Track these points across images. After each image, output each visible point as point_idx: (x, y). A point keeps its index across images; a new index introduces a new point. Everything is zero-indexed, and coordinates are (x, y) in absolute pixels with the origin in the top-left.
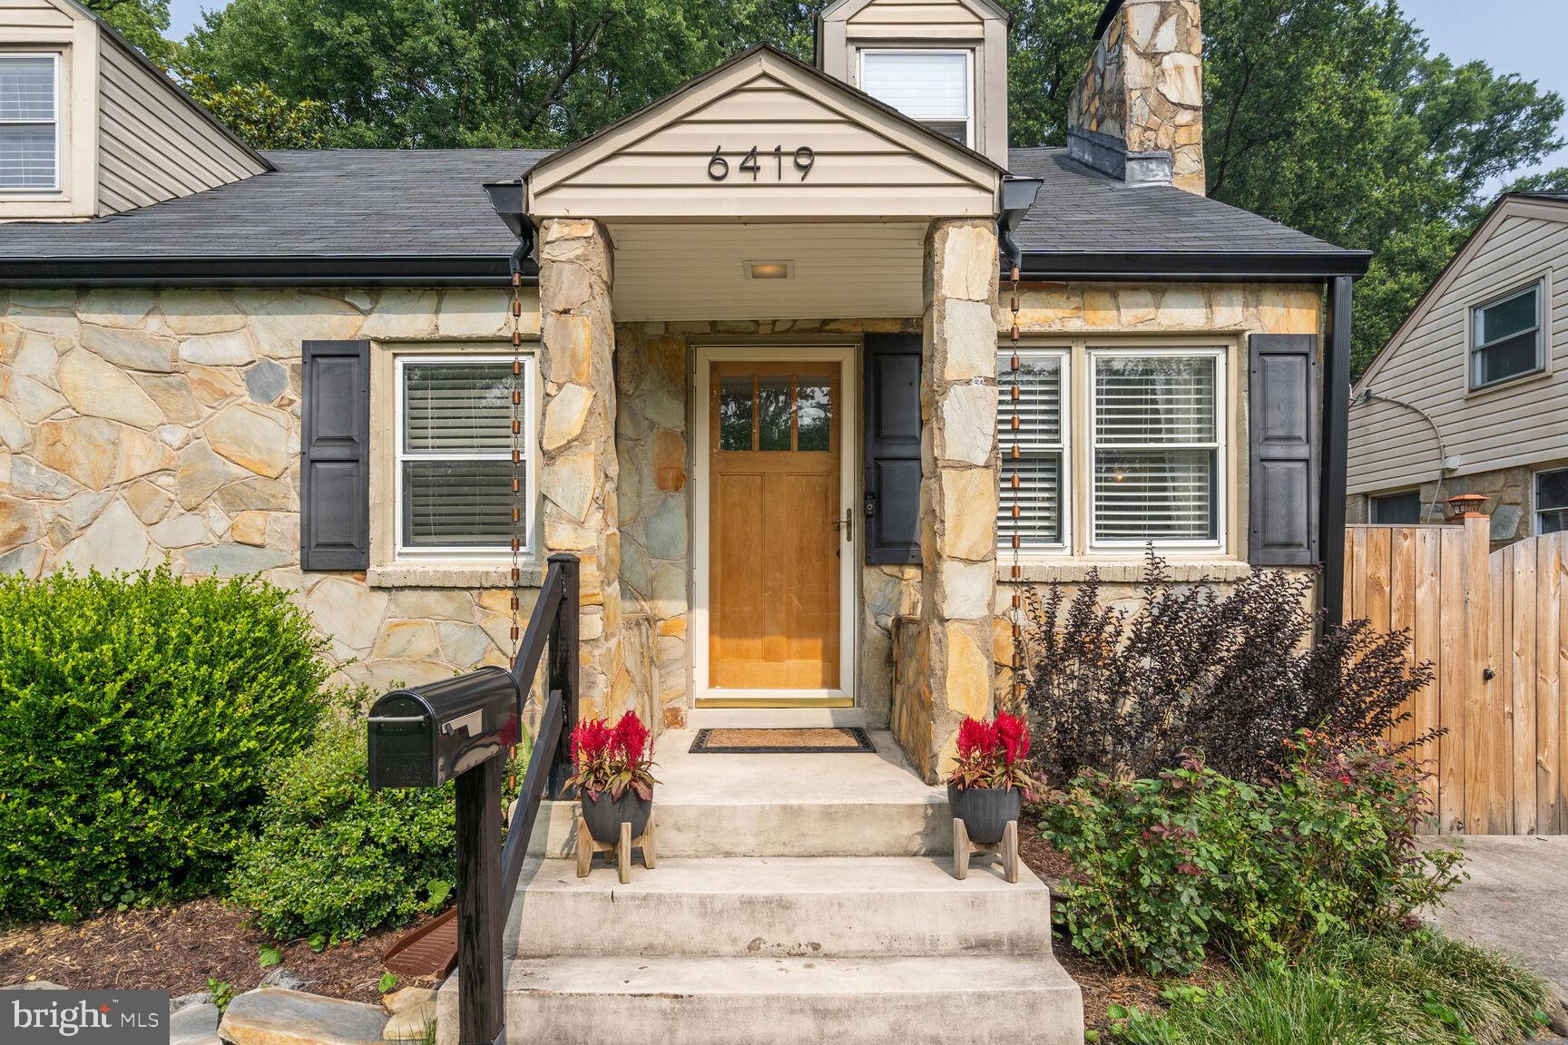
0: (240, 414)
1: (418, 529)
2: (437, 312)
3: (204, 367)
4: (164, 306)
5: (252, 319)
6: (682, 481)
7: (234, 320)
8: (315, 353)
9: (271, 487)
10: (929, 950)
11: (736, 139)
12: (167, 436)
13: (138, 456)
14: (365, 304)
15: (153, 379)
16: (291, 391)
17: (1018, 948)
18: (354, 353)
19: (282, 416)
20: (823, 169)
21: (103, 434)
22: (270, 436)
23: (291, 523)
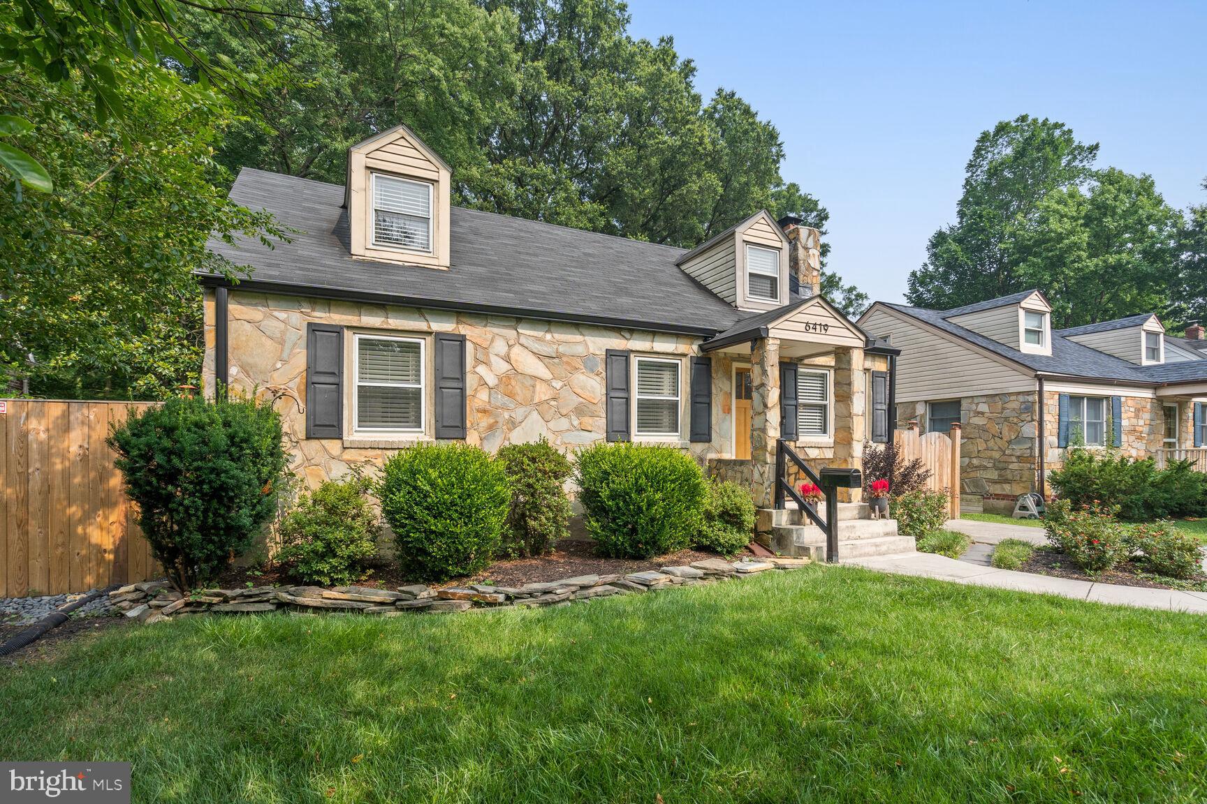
0: (582, 377)
1: (644, 425)
2: (653, 341)
3: (568, 356)
4: (553, 329)
5: (587, 338)
6: (729, 411)
7: (579, 338)
8: (610, 354)
9: (594, 408)
10: (878, 536)
11: (813, 320)
12: (554, 384)
13: (542, 393)
14: (627, 335)
15: (547, 360)
16: (601, 368)
17: (892, 534)
18: (626, 355)
19: (598, 379)
20: (830, 330)
21: (529, 382)
22: (594, 386)
23: (602, 422)
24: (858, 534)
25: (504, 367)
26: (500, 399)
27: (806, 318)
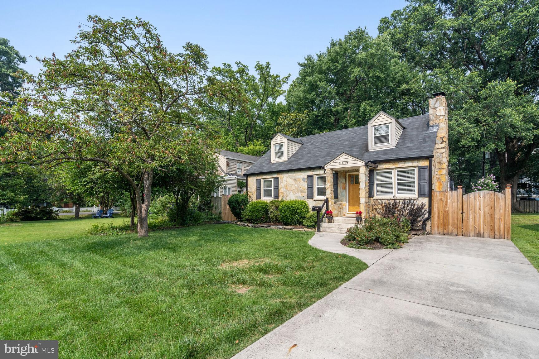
0: (302, 183)
1: (318, 194)
3: (299, 178)
5: (303, 173)
6: (345, 188)
7: (301, 174)
8: (308, 176)
9: (305, 190)
11: (341, 161)
12: (295, 186)
13: (293, 188)
14: (313, 171)
15: (294, 180)
16: (306, 181)
18: (312, 176)
19: (305, 183)
20: (349, 163)
21: (290, 186)
22: (305, 185)
23: (306, 194)
24: (342, 227)
25: (286, 183)
26: (285, 190)
27: (339, 161)
